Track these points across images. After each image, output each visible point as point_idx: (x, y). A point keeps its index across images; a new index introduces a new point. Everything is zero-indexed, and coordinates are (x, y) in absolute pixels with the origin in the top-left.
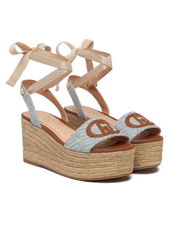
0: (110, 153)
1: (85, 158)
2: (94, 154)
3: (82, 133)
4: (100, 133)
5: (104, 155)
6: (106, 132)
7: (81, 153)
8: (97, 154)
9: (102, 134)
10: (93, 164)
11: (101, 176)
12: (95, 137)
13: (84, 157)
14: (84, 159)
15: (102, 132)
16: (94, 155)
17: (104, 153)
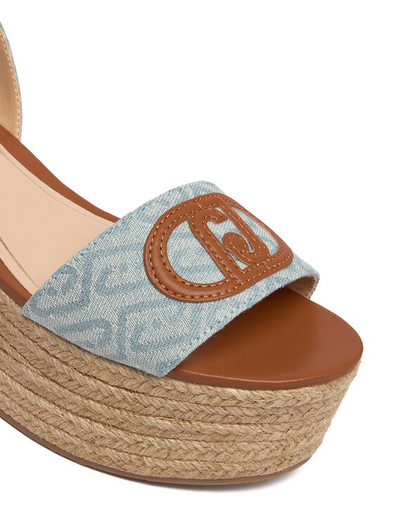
0: (261, 393)
1: (130, 391)
2: (180, 385)
3: (124, 268)
4: (216, 276)
5: (234, 397)
6: (242, 266)
7: (112, 368)
8: (195, 388)
9: (224, 281)
10: (167, 424)
11: (196, 472)
12: (192, 300)
13: (127, 385)
14: (124, 391)
15: (222, 268)
16: (182, 389)
17: (233, 391)
